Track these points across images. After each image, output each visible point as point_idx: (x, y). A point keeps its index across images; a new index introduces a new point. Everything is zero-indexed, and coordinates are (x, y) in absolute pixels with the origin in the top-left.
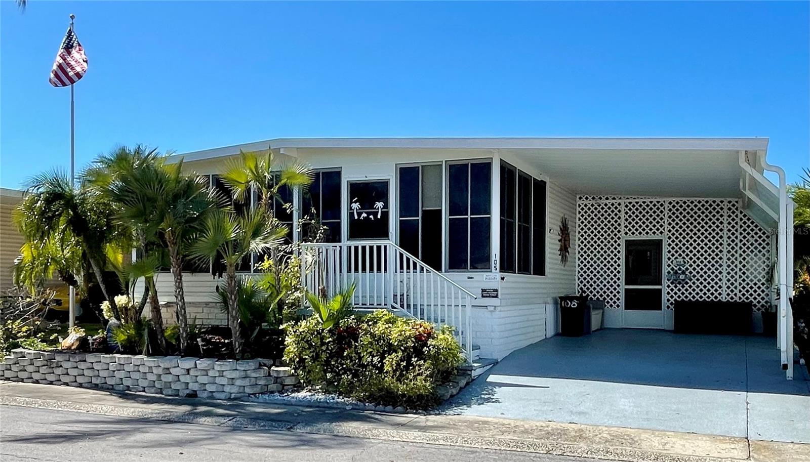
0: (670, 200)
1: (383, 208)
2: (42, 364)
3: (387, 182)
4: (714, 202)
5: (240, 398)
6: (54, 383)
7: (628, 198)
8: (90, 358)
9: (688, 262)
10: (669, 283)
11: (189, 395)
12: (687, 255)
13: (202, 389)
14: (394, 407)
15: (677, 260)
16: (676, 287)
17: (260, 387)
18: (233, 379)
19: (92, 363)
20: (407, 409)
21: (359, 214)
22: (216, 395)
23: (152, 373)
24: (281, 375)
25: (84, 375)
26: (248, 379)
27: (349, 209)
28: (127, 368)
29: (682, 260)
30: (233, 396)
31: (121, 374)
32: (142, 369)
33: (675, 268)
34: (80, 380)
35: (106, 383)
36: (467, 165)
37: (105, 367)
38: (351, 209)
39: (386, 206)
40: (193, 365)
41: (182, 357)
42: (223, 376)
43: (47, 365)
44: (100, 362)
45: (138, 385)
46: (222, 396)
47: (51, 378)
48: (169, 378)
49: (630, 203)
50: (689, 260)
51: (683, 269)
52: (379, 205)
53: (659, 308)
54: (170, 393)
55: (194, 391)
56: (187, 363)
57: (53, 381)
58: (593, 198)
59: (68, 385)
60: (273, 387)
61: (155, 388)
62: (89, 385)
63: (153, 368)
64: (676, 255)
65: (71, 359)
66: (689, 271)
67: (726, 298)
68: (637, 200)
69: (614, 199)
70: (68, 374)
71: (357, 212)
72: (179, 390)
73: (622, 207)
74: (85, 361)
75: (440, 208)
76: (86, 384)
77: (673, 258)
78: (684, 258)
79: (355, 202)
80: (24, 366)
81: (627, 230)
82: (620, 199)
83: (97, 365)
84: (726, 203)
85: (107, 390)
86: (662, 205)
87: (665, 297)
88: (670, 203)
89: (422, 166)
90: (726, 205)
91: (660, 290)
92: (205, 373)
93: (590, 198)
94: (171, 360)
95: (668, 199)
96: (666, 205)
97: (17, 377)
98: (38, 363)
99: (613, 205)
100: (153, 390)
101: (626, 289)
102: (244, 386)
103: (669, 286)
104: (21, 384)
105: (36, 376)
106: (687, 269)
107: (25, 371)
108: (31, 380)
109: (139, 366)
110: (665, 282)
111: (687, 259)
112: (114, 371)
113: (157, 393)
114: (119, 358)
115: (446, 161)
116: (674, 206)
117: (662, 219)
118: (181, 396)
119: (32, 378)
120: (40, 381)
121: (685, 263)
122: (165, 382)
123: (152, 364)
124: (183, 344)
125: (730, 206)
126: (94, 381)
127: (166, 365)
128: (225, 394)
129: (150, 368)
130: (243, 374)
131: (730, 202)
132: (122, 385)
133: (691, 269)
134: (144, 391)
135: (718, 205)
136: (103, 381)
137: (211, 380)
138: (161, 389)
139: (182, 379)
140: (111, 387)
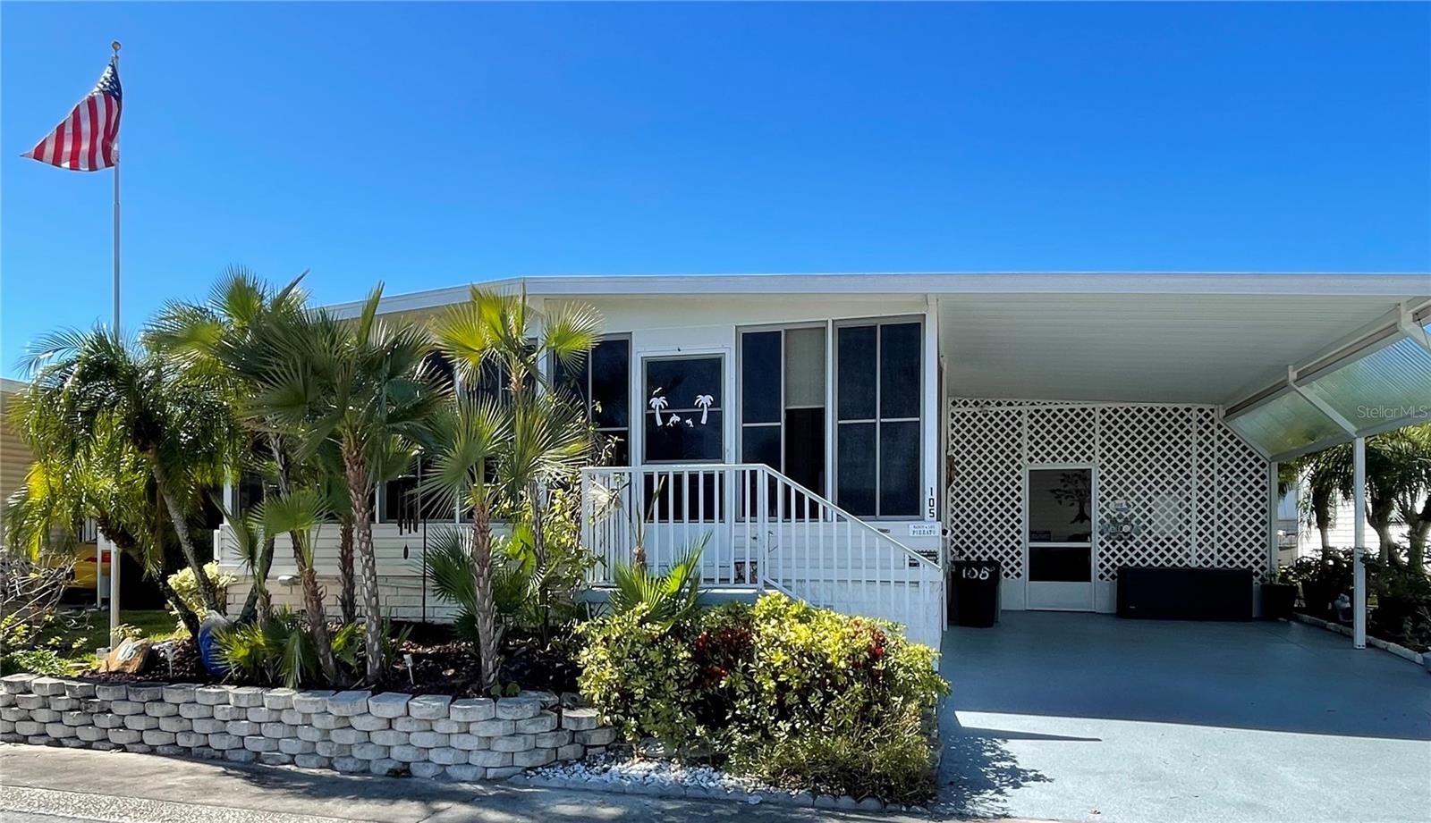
0: (1104, 406)
1: (711, 407)
2: (69, 706)
3: (720, 359)
4: (1176, 410)
5: (506, 778)
6: (94, 745)
7: (1033, 404)
8: (173, 695)
9: (1135, 505)
10: (1103, 538)
11: (394, 773)
12: (1133, 494)
13: (422, 759)
14: (857, 797)
15: (1117, 502)
16: (1114, 544)
17: (544, 752)
18: (489, 738)
19: (178, 705)
20: (886, 804)
21: (665, 417)
22: (455, 772)
23: (311, 725)
24: (584, 726)
25: (158, 728)
26: (521, 739)
27: (645, 406)
28: (254, 715)
29: (1124, 501)
30: (491, 774)
31: (242, 728)
32: (285, 717)
33: (1113, 515)
34: (150, 739)
35: (208, 746)
36: (872, 329)
37: (206, 713)
38: (649, 407)
39: (717, 402)
40: (403, 711)
41: (373, 694)
42: (468, 732)
43: (79, 709)
44: (195, 702)
45: (278, 751)
46: (468, 774)
47: (88, 734)
48: (350, 737)
49: (1037, 411)
50: (1136, 502)
51: (1126, 516)
52: (705, 400)
53: (1089, 579)
54: (351, 768)
55: (404, 763)
56: (389, 706)
57: (92, 742)
58: (976, 404)
59: (125, 750)
60: (568, 751)
61: (317, 758)
62: (172, 750)
63: (314, 717)
64: (1114, 494)
65: (131, 697)
66: (1135, 519)
67: (1197, 562)
68: (1048, 407)
69: (1010, 404)
70: (124, 727)
71: (661, 414)
72: (369, 761)
73: (1024, 419)
74: (161, 700)
75: (822, 406)
76: (166, 748)
77: (1108, 499)
78: (1126, 498)
79: (658, 396)
80: (29, 710)
81: (1032, 454)
82: (1020, 404)
83: (189, 709)
84: (1194, 411)
85: (211, 760)
86: (1090, 415)
87: (1095, 560)
88: (1103, 412)
89: (786, 330)
90: (1195, 416)
91: (1088, 550)
92: (427, 726)
93: (971, 404)
94: (353, 701)
95: (1100, 405)
96: (1097, 414)
97: (14, 732)
98: (61, 704)
99: (1008, 414)
100: (313, 761)
101: (1030, 548)
102: (513, 753)
103: (1102, 544)
104: (24, 748)
105: (55, 731)
106: (1133, 516)
107: (32, 720)
108: (45, 739)
109: (281, 711)
110: (1096, 538)
111: (1133, 499)
112: (225, 722)
113: (321, 768)
114: (237, 696)
115: (833, 321)
116: (1109, 417)
117: (1090, 437)
118: (375, 775)
119: (46, 734)
120: (65, 742)
121: (1129, 506)
122: (340, 745)
123: (311, 709)
124: (372, 666)
125: (1201, 416)
126: (182, 741)
127: (344, 710)
128: (475, 769)
129: (306, 715)
130: (510, 728)
131: (1201, 410)
132: (243, 751)
133: (1138, 516)
134: (292, 762)
135: (1182, 415)
136: (202, 741)
137: (442, 741)
138: (330, 759)
139: (378, 739)
140: (219, 754)
